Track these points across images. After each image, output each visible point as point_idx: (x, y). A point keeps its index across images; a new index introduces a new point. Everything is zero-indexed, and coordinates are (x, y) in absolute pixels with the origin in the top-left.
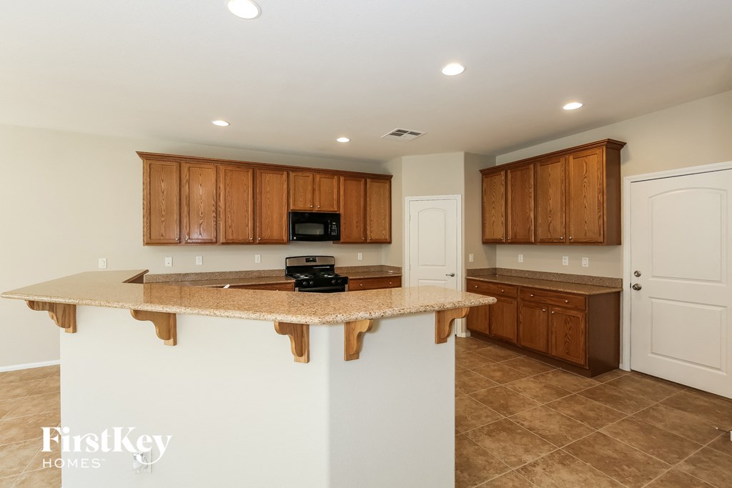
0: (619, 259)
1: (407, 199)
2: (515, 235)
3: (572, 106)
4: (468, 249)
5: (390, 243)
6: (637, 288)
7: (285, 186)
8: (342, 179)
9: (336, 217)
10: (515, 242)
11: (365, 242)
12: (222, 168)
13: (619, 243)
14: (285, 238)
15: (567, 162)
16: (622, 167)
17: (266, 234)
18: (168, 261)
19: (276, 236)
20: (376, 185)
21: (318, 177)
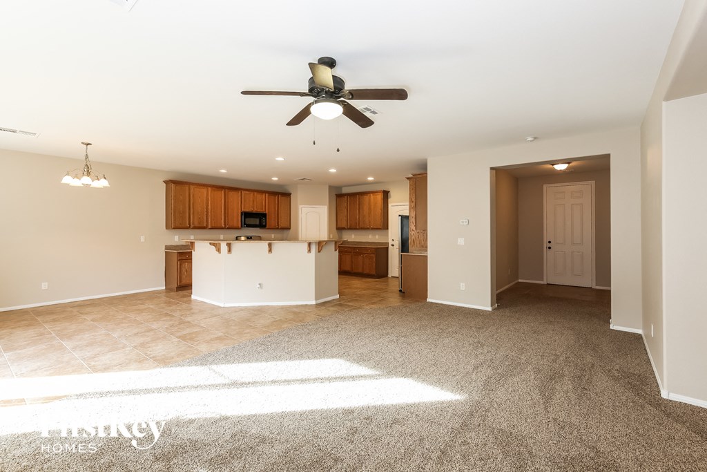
0: (388, 236)
1: (300, 207)
2: (350, 226)
3: (371, 179)
4: (330, 232)
5: (289, 228)
6: (393, 245)
7: (240, 198)
8: (267, 195)
9: (264, 215)
10: (351, 228)
11: (278, 228)
12: (210, 189)
13: (388, 229)
14: (240, 226)
15: (370, 196)
16: (389, 200)
17: (231, 224)
18: (176, 238)
19: (235, 225)
20: (284, 198)
21: (255, 193)
